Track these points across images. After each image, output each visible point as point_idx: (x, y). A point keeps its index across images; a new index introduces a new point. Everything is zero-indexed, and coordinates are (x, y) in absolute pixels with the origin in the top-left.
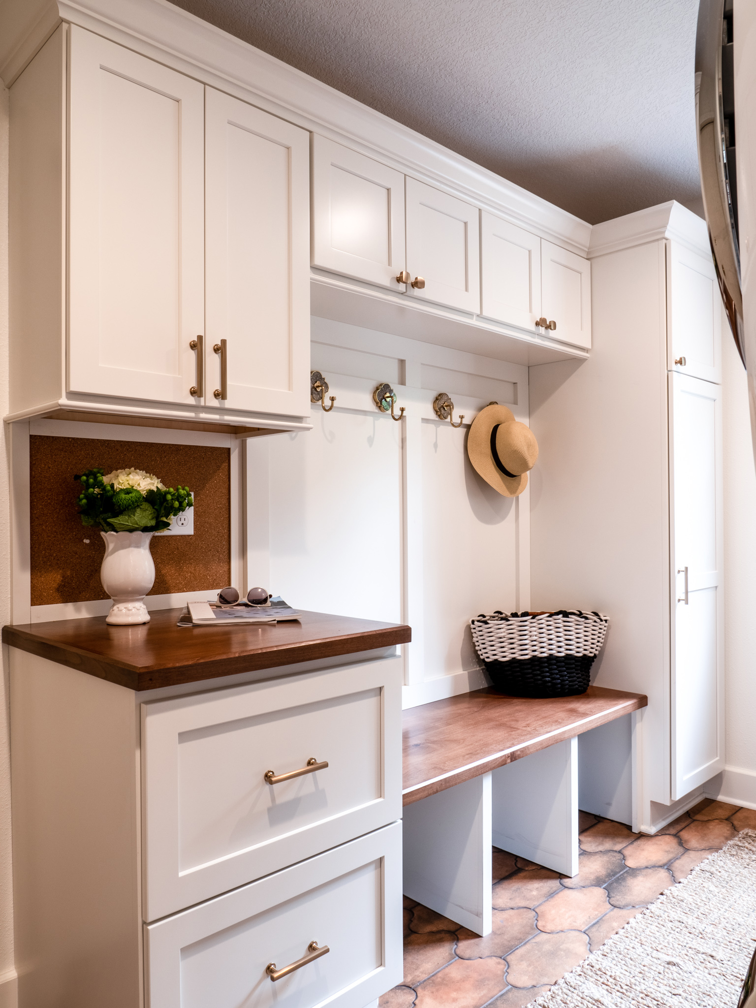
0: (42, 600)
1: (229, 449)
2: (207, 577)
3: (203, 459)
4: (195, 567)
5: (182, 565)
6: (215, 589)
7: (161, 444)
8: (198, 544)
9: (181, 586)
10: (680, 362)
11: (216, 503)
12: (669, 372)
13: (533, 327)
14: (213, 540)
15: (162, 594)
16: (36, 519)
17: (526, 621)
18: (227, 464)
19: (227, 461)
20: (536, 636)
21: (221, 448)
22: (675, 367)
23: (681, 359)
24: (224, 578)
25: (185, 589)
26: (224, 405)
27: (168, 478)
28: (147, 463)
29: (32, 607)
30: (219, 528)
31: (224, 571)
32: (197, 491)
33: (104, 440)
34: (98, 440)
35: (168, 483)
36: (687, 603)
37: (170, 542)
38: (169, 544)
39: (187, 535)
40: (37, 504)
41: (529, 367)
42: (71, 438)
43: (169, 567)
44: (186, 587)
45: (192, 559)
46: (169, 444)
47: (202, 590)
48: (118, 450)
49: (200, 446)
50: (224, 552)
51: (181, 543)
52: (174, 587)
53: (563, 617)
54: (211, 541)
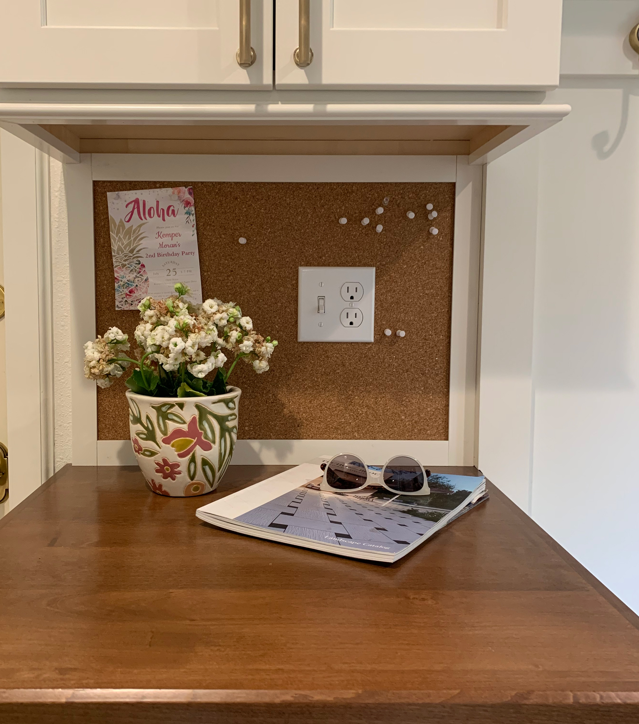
0: (116, 432)
1: (454, 184)
2: (399, 416)
3: (398, 206)
4: (377, 398)
5: (350, 393)
6: (415, 439)
7: (315, 184)
8: (384, 359)
9: (348, 429)
11: (423, 287)
14: (415, 352)
15: (312, 438)
16: (107, 311)
18: (448, 214)
19: (449, 208)
21: (436, 183)
24: (436, 421)
25: (356, 434)
26: (320, 78)
27: (327, 243)
28: (289, 218)
29: (98, 441)
30: (427, 331)
31: (436, 409)
32: (384, 265)
33: (212, 183)
34: (202, 183)
35: (327, 252)
37: (329, 354)
38: (327, 357)
39: (362, 343)
40: (108, 288)
42: (159, 182)
43: (327, 394)
44: (358, 432)
45: (371, 384)
46: (331, 184)
47: (390, 438)
48: (236, 198)
49: (391, 184)
50: (437, 375)
51: (349, 356)
52: (337, 429)
54: (409, 354)
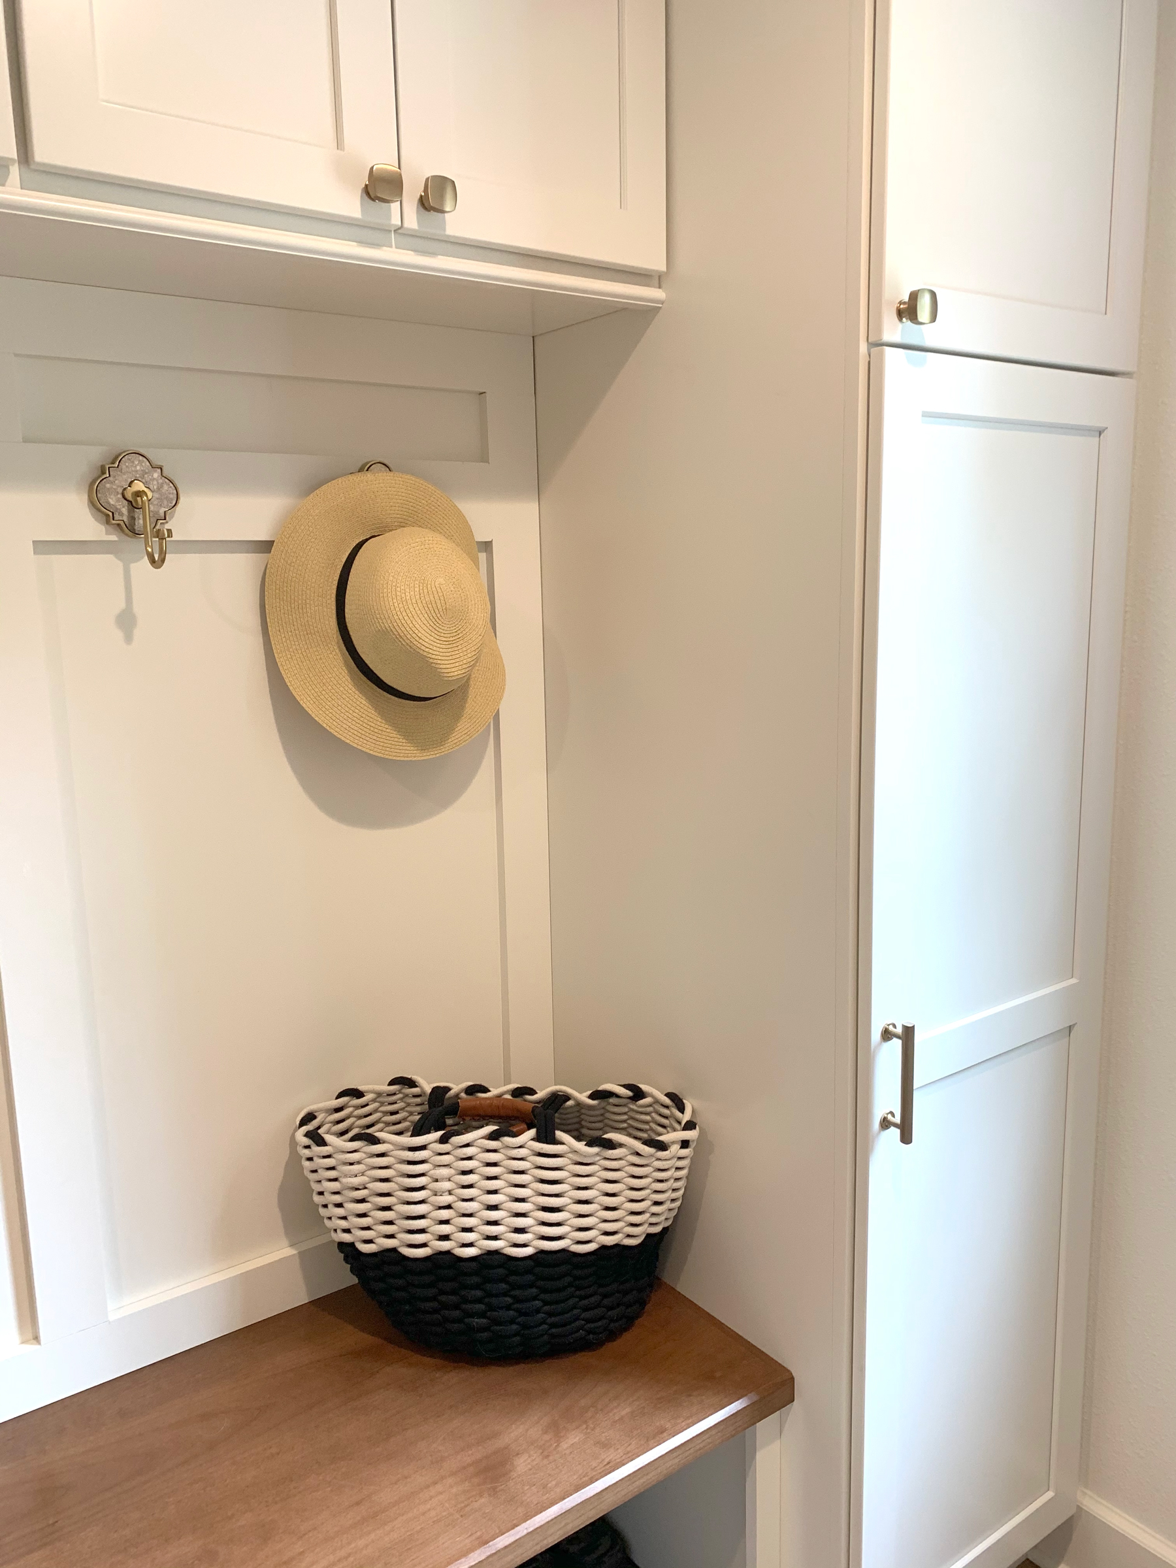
10: (908, 311)
12: (874, 350)
13: (350, 205)
17: (423, 1148)
20: (450, 1193)
22: (894, 330)
23: (914, 296)
36: (906, 1137)
41: (533, 337)
53: (538, 1139)
